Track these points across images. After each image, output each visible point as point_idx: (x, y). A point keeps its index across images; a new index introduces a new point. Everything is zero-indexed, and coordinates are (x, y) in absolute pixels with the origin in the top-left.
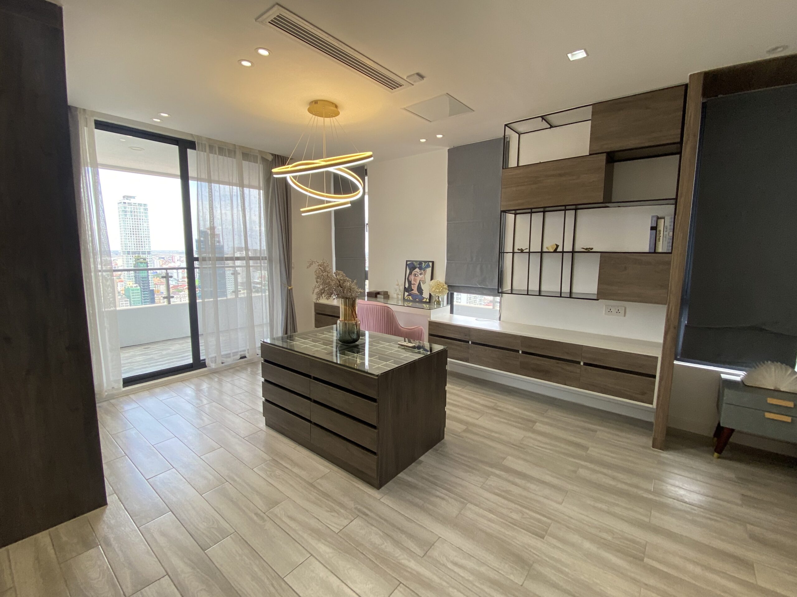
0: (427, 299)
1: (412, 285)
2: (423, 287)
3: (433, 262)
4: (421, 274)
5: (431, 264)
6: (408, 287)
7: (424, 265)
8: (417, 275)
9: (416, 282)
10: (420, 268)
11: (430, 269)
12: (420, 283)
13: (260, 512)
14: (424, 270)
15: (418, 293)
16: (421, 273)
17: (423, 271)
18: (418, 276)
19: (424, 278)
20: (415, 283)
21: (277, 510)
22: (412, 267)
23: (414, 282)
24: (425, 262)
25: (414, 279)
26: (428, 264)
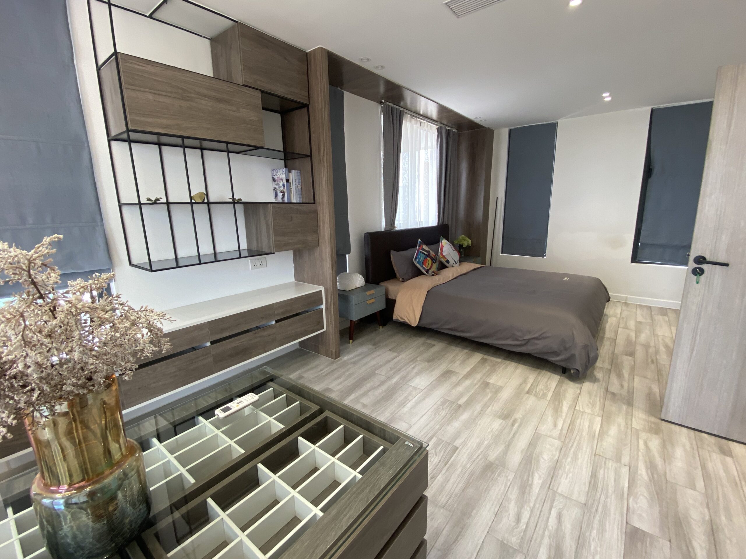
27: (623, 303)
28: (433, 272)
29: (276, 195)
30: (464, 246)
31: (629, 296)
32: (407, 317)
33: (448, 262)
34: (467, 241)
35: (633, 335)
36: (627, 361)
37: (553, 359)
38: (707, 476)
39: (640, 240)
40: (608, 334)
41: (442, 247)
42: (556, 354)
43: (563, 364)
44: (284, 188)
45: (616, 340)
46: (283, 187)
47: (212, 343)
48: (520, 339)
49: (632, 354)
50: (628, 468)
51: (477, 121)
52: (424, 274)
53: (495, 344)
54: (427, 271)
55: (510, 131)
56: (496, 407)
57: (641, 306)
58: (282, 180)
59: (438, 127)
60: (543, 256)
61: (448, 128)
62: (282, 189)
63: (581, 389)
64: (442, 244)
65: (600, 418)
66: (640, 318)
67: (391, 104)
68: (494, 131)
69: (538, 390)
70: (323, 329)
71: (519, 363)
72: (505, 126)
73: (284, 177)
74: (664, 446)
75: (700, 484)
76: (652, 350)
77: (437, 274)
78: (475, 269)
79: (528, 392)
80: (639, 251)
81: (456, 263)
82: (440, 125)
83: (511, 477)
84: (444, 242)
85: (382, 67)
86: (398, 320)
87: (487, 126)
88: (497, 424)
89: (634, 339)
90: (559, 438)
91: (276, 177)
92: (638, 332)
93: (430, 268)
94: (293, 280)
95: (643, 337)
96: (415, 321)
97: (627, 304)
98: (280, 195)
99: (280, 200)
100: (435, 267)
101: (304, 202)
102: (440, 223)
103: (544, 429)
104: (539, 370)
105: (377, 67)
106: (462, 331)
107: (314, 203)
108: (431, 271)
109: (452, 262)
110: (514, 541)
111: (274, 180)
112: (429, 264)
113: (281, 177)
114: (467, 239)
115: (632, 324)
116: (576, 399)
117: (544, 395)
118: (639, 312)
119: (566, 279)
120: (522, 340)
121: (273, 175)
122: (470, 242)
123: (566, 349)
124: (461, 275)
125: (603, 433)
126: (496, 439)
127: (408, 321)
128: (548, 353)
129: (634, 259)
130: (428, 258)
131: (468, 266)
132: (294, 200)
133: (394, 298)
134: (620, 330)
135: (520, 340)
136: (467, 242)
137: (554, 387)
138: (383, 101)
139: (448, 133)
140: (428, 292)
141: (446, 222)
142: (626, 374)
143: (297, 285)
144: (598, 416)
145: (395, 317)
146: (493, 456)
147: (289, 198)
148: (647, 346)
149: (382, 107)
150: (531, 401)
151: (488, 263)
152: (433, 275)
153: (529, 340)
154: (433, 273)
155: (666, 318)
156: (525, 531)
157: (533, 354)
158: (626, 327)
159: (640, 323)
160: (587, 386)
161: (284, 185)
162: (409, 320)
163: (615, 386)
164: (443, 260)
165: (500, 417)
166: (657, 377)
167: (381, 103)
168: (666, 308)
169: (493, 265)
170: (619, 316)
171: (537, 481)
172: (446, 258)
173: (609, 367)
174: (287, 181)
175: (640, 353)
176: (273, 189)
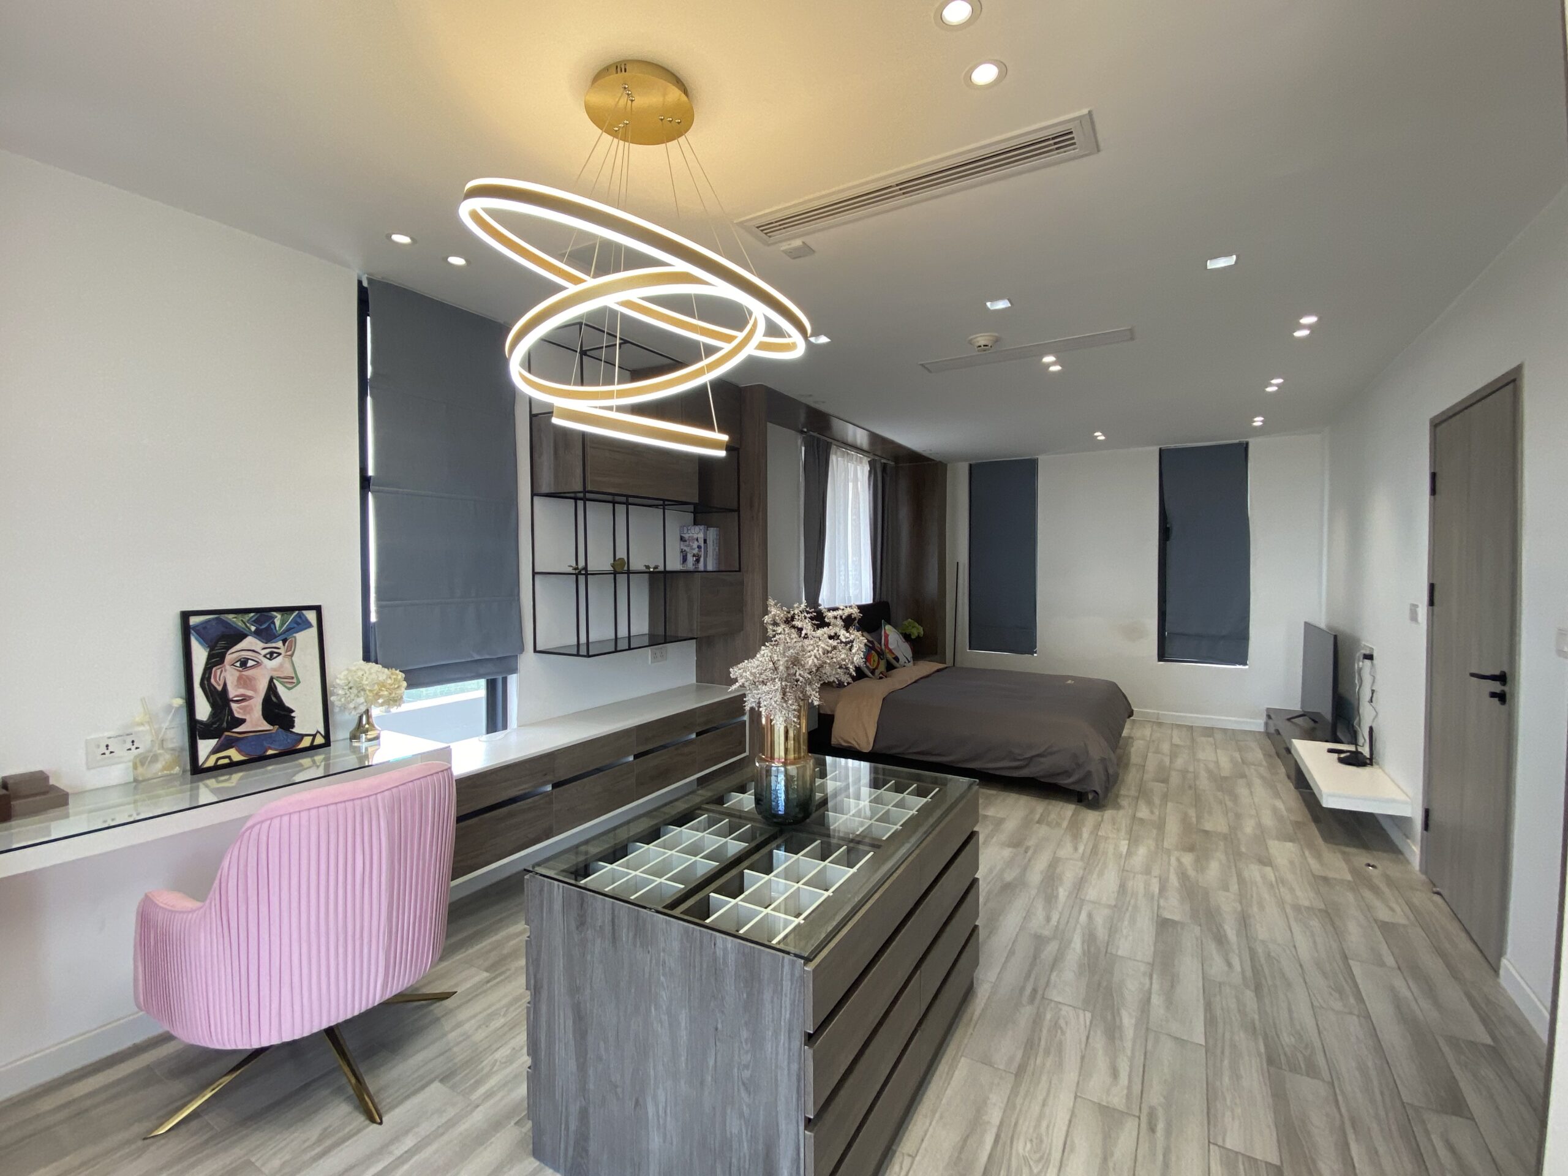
0: (314, 736)
1: (234, 706)
2: (288, 697)
3: (318, 609)
4: (271, 656)
5: (311, 616)
6: (213, 715)
7: (282, 624)
8: (250, 663)
9: (255, 690)
10: (266, 634)
11: (314, 631)
12: (271, 689)
13: (1144, 1125)
14: (284, 641)
15: (268, 727)
16: (271, 653)
17: (280, 644)
18: (258, 664)
19: (288, 665)
20: (249, 693)
21: (1117, 1100)
22: (223, 637)
23: (242, 691)
24: (285, 610)
25: (240, 678)
26: (300, 616)
27: (1154, 722)
28: (881, 673)
29: (685, 559)
30: (913, 637)
31: (1161, 712)
32: (854, 739)
33: (897, 659)
34: (918, 629)
35: (1167, 760)
36: (1158, 788)
37: (1066, 782)
38: (1241, 881)
39: (1166, 629)
40: (1135, 759)
41: (887, 636)
42: (1067, 773)
43: (1077, 788)
44: (700, 551)
45: (1144, 766)
46: (697, 549)
47: (636, 757)
48: (1020, 758)
49: (1165, 781)
50: (1158, 879)
51: (924, 454)
52: (867, 676)
53: (987, 769)
54: (873, 672)
55: (971, 465)
56: (1003, 837)
57: (1179, 726)
58: (697, 540)
59: (869, 459)
60: (1032, 652)
61: (883, 461)
62: (696, 551)
63: (1103, 816)
64: (885, 632)
65: (1127, 842)
66: (1176, 740)
67: (815, 434)
68: (946, 465)
69: (1049, 820)
70: (745, 752)
71: (1021, 794)
72: (966, 460)
73: (701, 536)
74: (1197, 860)
75: (1234, 887)
76: (1190, 776)
77: (886, 677)
78: (938, 671)
79: (1038, 822)
80: (1167, 641)
81: (909, 662)
82: (872, 457)
83: (1034, 892)
84: (888, 629)
85: (823, 402)
86: (841, 745)
87: (938, 460)
88: (1007, 852)
89: (1168, 764)
90: (1082, 859)
91: (686, 536)
92: (1173, 756)
93: (877, 668)
94: (694, 681)
95: (1179, 762)
96: (868, 743)
97: (1160, 724)
98: (691, 560)
99: (690, 565)
100: (882, 667)
101: (723, 568)
102: (876, 600)
103: (1062, 853)
104: (1047, 801)
105: (816, 402)
106: (939, 755)
107: (740, 571)
108: (877, 672)
109: (902, 660)
110: (1046, 933)
111: (682, 539)
112: (874, 661)
113: (695, 536)
114: (917, 625)
115: (1166, 747)
116: (1097, 827)
117: (1058, 825)
118: (1175, 732)
119: (1069, 682)
120: (1021, 760)
121: (681, 531)
122: (921, 630)
123: (1079, 766)
124: (921, 678)
125: (1129, 853)
126: (1010, 863)
127: (857, 746)
128: (1058, 774)
129: (1162, 657)
130: (873, 652)
131: (927, 667)
132: (710, 568)
133: (829, 713)
134: (1149, 754)
135: (1019, 760)
136: (917, 631)
137: (1070, 816)
138: (805, 430)
139: (884, 467)
140: (884, 699)
141: (884, 599)
142: (1157, 801)
143: (699, 689)
144: (1124, 839)
145: (834, 741)
146: (1009, 876)
147: (705, 565)
148: (1184, 772)
149: (804, 438)
150: (1043, 830)
151: (949, 663)
152: (881, 678)
153: (1032, 758)
154: (881, 675)
155: (1211, 739)
156: (1057, 927)
157: (1039, 779)
158: (1157, 751)
159: (1177, 746)
160: (1108, 814)
161: (699, 547)
162: (857, 743)
163: (1143, 812)
164: (890, 657)
165: (1009, 846)
166: (1194, 803)
167: (802, 432)
168: (1213, 728)
169: (958, 664)
170: (1148, 739)
171: (1062, 893)
172: (893, 653)
173: (1137, 794)
174: (705, 541)
175: (1175, 779)
176: (679, 551)
